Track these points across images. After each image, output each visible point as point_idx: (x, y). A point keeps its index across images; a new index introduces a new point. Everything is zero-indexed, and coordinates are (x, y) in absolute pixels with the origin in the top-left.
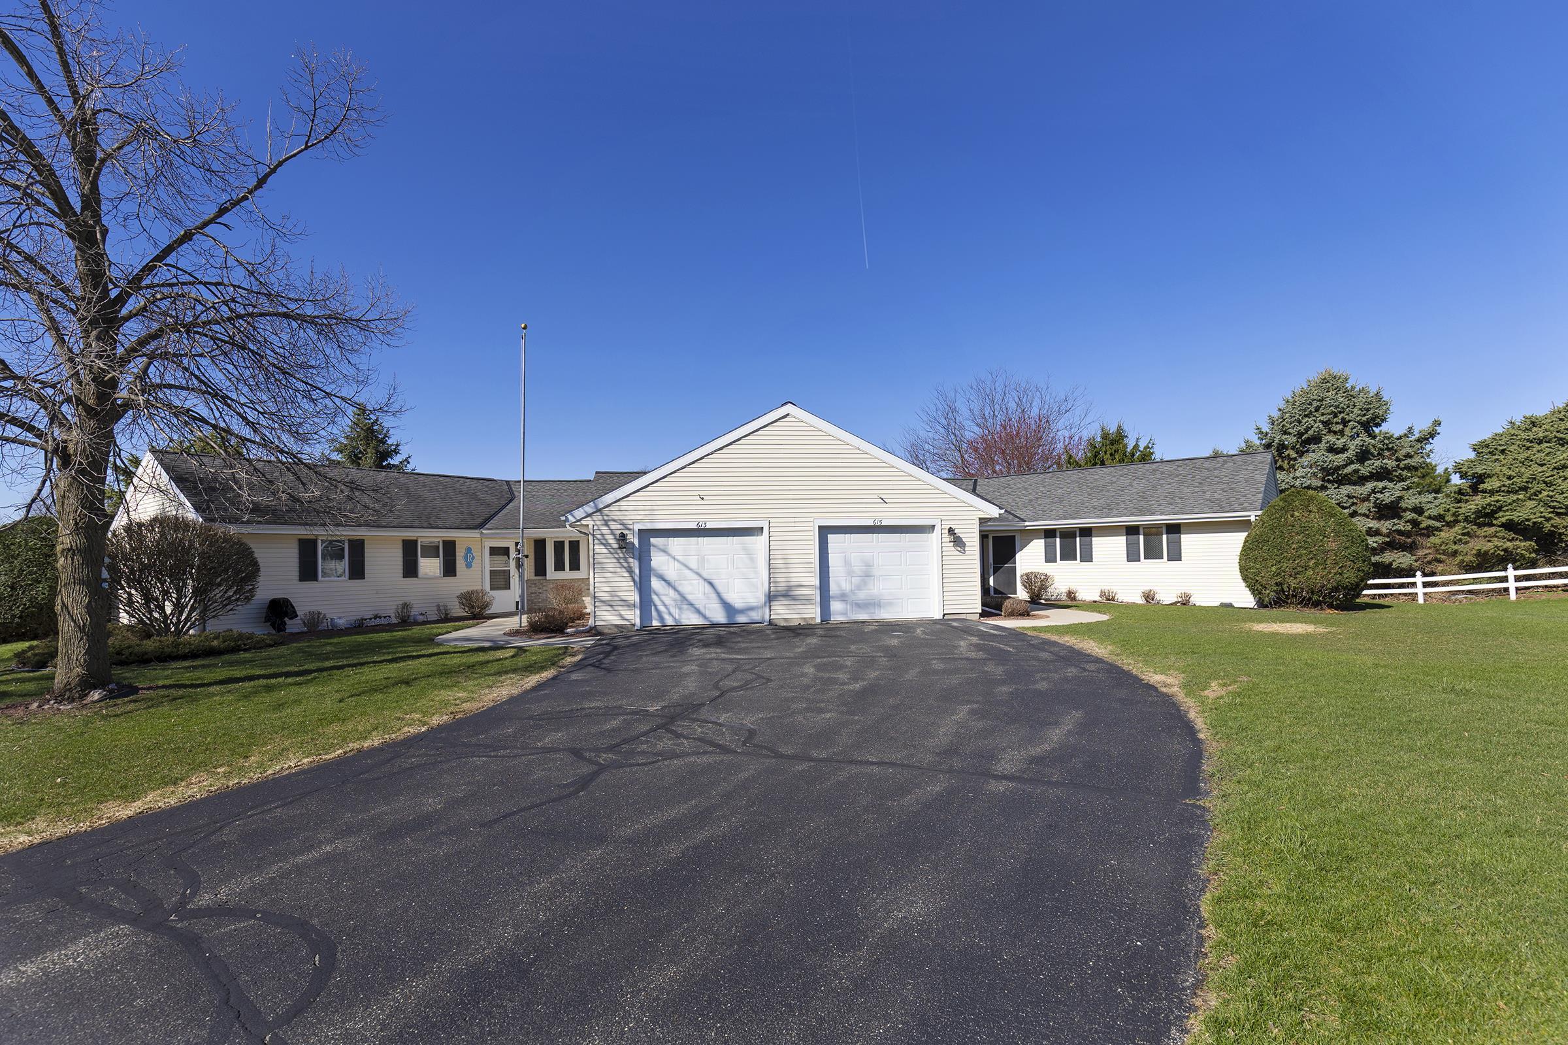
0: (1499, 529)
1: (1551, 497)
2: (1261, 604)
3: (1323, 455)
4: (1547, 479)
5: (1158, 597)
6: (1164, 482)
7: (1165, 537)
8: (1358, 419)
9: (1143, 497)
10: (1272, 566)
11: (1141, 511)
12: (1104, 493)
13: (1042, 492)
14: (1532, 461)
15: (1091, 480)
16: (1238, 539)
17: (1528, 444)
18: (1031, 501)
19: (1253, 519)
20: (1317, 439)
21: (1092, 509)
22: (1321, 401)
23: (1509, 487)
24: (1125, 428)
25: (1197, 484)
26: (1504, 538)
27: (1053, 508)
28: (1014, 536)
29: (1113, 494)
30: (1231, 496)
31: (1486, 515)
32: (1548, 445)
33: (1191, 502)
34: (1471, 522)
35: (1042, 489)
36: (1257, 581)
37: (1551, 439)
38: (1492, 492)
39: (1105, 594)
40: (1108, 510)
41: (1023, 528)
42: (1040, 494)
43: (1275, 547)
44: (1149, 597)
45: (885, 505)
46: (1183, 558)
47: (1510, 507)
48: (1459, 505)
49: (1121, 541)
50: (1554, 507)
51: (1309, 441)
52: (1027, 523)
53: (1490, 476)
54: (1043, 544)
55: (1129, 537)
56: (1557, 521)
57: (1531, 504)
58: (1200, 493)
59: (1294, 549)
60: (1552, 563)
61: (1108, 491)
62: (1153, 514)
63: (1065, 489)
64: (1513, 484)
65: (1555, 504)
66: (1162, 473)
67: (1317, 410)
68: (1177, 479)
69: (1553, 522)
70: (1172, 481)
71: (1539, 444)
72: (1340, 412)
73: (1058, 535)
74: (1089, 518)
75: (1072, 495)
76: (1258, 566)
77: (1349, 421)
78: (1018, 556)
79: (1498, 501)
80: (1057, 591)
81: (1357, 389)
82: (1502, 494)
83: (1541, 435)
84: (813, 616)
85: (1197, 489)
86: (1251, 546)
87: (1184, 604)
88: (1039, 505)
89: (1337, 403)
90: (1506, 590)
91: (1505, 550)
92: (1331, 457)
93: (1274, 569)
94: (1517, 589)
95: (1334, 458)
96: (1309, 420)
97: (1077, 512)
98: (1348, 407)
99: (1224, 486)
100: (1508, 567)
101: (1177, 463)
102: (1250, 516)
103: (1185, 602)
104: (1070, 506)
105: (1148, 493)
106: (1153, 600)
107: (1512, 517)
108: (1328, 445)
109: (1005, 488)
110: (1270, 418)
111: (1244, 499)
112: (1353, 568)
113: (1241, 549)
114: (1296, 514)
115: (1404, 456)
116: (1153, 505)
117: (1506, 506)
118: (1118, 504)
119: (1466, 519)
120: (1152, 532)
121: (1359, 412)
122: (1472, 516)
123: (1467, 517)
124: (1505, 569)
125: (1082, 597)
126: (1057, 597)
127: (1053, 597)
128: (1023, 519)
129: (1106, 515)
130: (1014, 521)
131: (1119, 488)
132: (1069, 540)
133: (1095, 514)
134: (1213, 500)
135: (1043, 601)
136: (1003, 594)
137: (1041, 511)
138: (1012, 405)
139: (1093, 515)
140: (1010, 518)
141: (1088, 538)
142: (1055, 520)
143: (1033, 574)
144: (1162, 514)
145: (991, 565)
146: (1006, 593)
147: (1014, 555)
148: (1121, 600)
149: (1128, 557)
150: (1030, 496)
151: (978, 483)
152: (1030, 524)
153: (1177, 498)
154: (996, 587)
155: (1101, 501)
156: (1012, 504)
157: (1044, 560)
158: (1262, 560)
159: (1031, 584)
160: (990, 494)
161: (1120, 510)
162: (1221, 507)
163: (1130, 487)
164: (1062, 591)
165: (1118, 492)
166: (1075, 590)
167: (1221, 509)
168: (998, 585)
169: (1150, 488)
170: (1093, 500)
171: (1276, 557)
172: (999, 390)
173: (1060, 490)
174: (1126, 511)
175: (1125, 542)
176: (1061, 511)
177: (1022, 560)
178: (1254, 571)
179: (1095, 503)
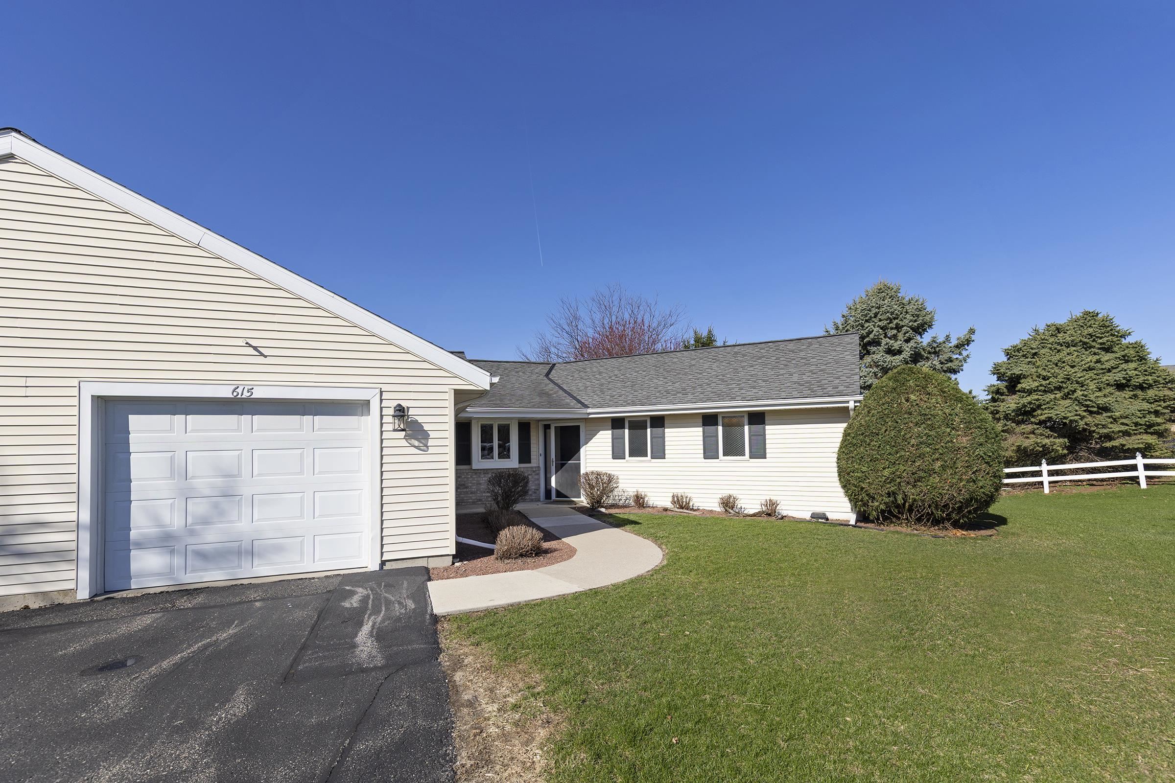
0: (1035, 426)
1: (1086, 396)
2: (863, 518)
3: (883, 356)
4: (1079, 380)
5: (740, 504)
6: (746, 364)
7: (746, 428)
8: (910, 324)
9: (722, 380)
10: (884, 469)
11: (719, 395)
12: (681, 376)
13: (616, 376)
14: (1064, 362)
15: (670, 364)
16: (835, 432)
17: (1059, 347)
18: (602, 385)
19: (851, 405)
20: (876, 343)
21: (665, 394)
22: (879, 308)
23: (1045, 387)
24: (714, 333)
25: (782, 366)
26: (1041, 435)
28: (579, 426)
29: (691, 377)
30: (822, 378)
31: (1026, 413)
32: (1074, 348)
33: (776, 385)
34: (1010, 419)
35: (616, 372)
36: (862, 489)
37: (1077, 343)
38: (1030, 392)
39: (678, 500)
40: (683, 394)
41: (586, 417)
42: (613, 378)
43: (887, 443)
44: (728, 503)
45: (261, 360)
46: (768, 455)
47: (1048, 406)
48: (996, 404)
49: (695, 434)
50: (1087, 406)
51: (870, 343)
52: (590, 410)
53: (1025, 377)
54: (610, 436)
55: (706, 428)
56: (1089, 419)
57: (1067, 402)
58: (787, 376)
59: (913, 446)
60: (1078, 460)
62: (733, 399)
63: (640, 372)
64: (1049, 384)
65: (1088, 403)
66: (744, 355)
67: (876, 315)
68: (760, 361)
69: (1086, 420)
71: (1068, 347)
72: (895, 319)
73: (627, 425)
74: (661, 404)
75: (647, 378)
76: (864, 469)
77: (903, 326)
78: (582, 450)
79: (1038, 400)
80: (626, 494)
81: (907, 299)
82: (1039, 393)
83: (1069, 339)
84: (71, 585)
85: (782, 372)
86: (855, 441)
87: (769, 515)
88: (609, 389)
89: (892, 310)
90: (1042, 483)
91: (1043, 446)
92: (889, 358)
93: (886, 473)
94: (1050, 483)
95: (892, 358)
96: (870, 324)
97: (648, 397)
98: (901, 313)
99: (813, 368)
100: (1043, 462)
101: (759, 346)
102: (848, 402)
103: (770, 511)
104: (642, 390)
105: (729, 376)
106: (732, 508)
107: (1050, 415)
108: (887, 347)
109: (580, 372)
110: (835, 324)
111: (838, 381)
112: (988, 473)
113: (838, 445)
114: (912, 397)
115: (946, 360)
116: (733, 388)
117: (1044, 404)
118: (694, 388)
119: (1006, 417)
120: (732, 422)
121: (912, 318)
122: (1013, 414)
123: (1007, 415)
124: (1040, 464)
125: (653, 502)
126: (625, 502)
127: (621, 502)
128: (588, 405)
129: (679, 400)
130: (576, 407)
131: (698, 371)
132: (639, 432)
133: (668, 399)
134: (802, 382)
135: (603, 510)
136: (567, 497)
137: (609, 396)
138: (627, 316)
139: (665, 400)
140: (572, 404)
141: (661, 429)
142: (622, 406)
143: (598, 474)
144: (743, 399)
145: (553, 462)
146: (569, 496)
147: (578, 450)
148: (696, 508)
149: (704, 453)
150: (602, 380)
151: (555, 368)
152: (593, 412)
153: (761, 381)
154: (558, 489)
155: (677, 385)
156: (581, 388)
157: (611, 456)
158: (869, 459)
159: (592, 487)
160: (563, 378)
161: (695, 395)
162: (813, 391)
163: (709, 370)
164: (628, 497)
165: (696, 375)
166: (643, 494)
167: (813, 393)
168: (560, 486)
169: (730, 370)
170: (667, 383)
171: (889, 457)
172: (616, 303)
173: (636, 374)
174: (702, 396)
175: (701, 434)
176: (631, 396)
177: (588, 457)
178: (859, 475)
179: (669, 388)
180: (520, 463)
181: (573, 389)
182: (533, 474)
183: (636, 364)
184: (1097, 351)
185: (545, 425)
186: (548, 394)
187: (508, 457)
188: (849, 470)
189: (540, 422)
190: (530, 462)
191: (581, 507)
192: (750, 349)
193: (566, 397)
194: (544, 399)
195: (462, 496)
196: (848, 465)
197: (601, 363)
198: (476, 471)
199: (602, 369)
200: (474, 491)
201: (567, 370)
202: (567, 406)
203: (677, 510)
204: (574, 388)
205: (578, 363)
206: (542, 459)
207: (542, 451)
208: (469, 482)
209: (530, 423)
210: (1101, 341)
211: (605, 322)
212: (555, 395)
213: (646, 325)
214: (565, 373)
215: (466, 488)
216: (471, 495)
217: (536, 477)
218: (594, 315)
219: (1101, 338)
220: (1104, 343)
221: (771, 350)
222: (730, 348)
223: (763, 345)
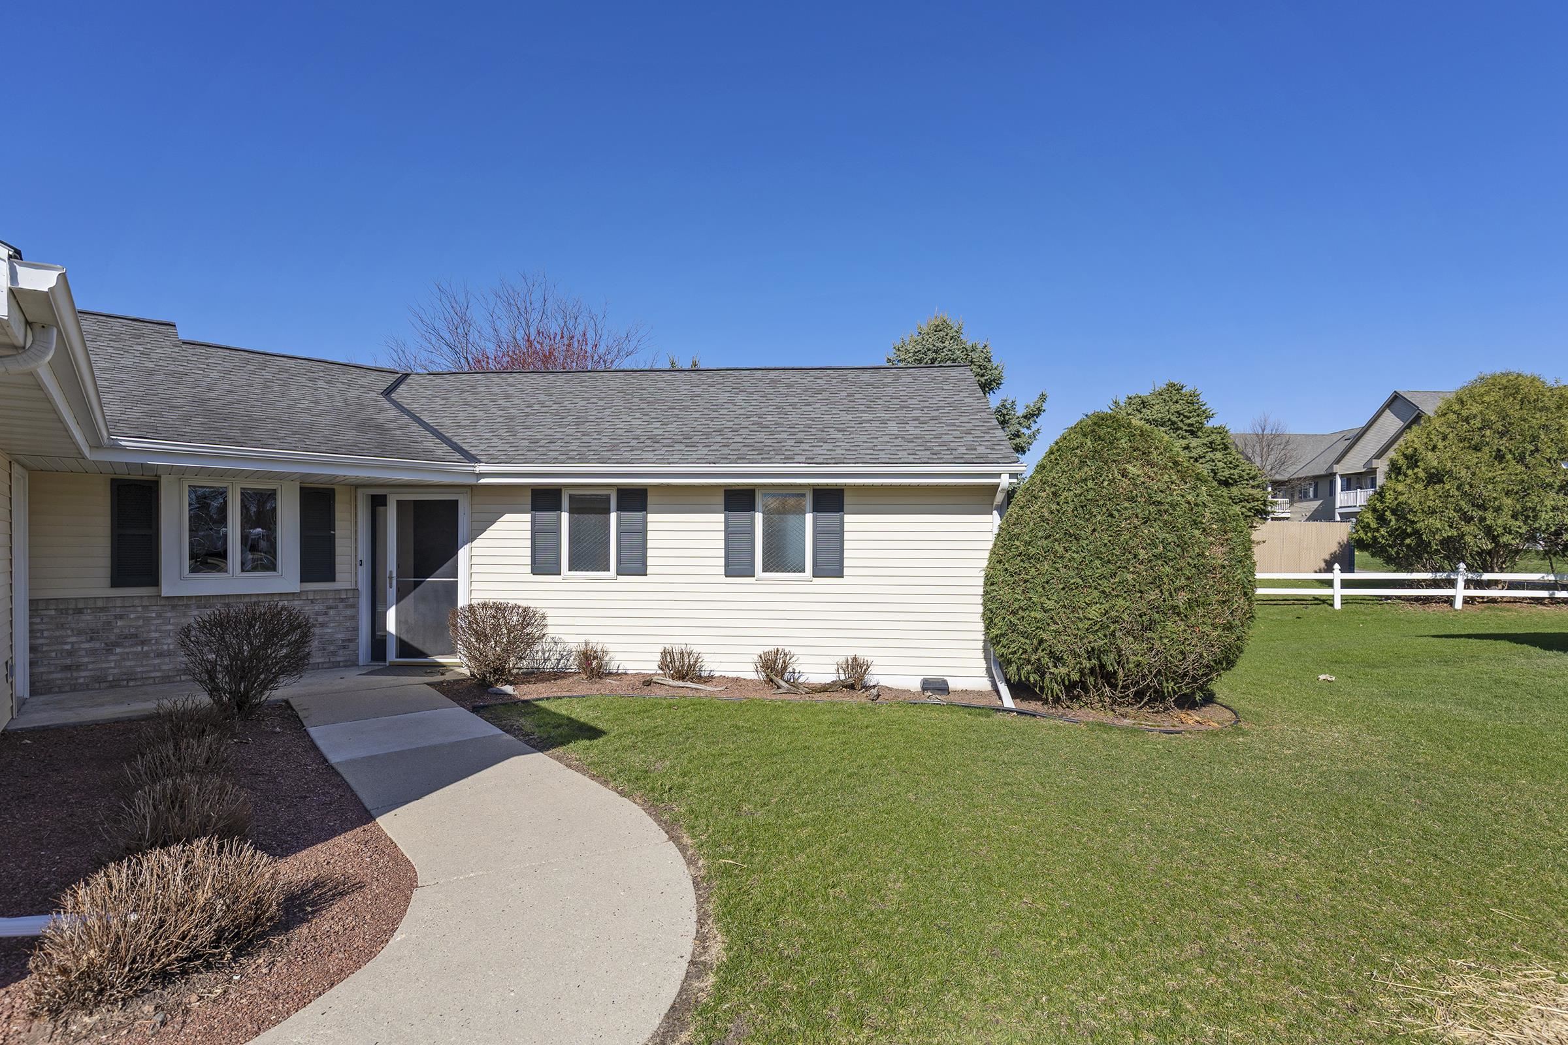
5: (794, 667)
6: (796, 400)
7: (809, 517)
11: (760, 451)
12: (676, 412)
13: (542, 404)
15: (652, 390)
16: (979, 531)
18: (512, 419)
19: (1003, 481)
21: (648, 442)
22: (937, 352)
25: (862, 408)
27: (559, 435)
28: (457, 501)
29: (697, 415)
30: (942, 431)
33: (864, 438)
35: (542, 398)
39: (673, 661)
40: (686, 446)
41: (472, 481)
44: (773, 665)
46: (846, 571)
49: (712, 525)
52: (481, 468)
54: (528, 525)
55: (733, 515)
61: (686, 409)
63: (594, 400)
66: (789, 386)
67: (933, 362)
68: (820, 396)
70: (811, 400)
73: (565, 502)
74: (642, 461)
76: (1049, 604)
78: (463, 554)
80: (560, 648)
81: (973, 343)
87: (852, 687)
88: (528, 428)
93: (1092, 612)
97: (613, 448)
101: (812, 373)
102: (998, 475)
103: (855, 681)
104: (599, 433)
105: (769, 418)
106: (782, 673)
109: (463, 391)
111: (970, 437)
114: (1132, 469)
116: (784, 440)
118: (707, 435)
120: (781, 504)
125: (618, 663)
126: (558, 664)
127: (549, 665)
128: (478, 457)
129: (680, 456)
130: (448, 458)
131: (708, 406)
132: (593, 518)
133: (656, 453)
134: (909, 437)
135: (508, 689)
136: (425, 655)
137: (527, 441)
138: (555, 329)
139: (650, 455)
140: (439, 452)
141: (639, 515)
142: (556, 461)
143: (499, 608)
144: (809, 461)
145: (391, 578)
146: (429, 653)
147: (455, 553)
148: (706, 674)
149: (727, 565)
150: (512, 411)
151: (408, 381)
152: (489, 472)
153: (832, 430)
154: (404, 637)
155: (671, 427)
156: (464, 423)
157: (529, 569)
158: (1061, 586)
159: (482, 636)
160: (424, 400)
161: (712, 448)
162: (933, 452)
163: (730, 406)
164: (565, 653)
165: (706, 412)
166: (599, 648)
167: (935, 457)
168: (407, 632)
169: (771, 408)
170: (650, 423)
171: (1100, 582)
172: (538, 305)
173: (584, 403)
174: (726, 451)
175: (722, 527)
176: (577, 443)
177: (474, 568)
178: (1039, 616)
179: (656, 432)
180: (304, 579)
181: (446, 424)
182: (341, 605)
183: (582, 386)
184: (1185, 434)
185: (373, 496)
186: (381, 429)
187: (272, 567)
188: (1016, 605)
189: (360, 491)
190: (333, 579)
191: (456, 682)
192: (797, 377)
193: (426, 437)
194: (369, 436)
195: (128, 663)
196: (1016, 596)
197: (511, 379)
198: (176, 602)
199: (511, 390)
200: (169, 650)
201: (433, 386)
202: (428, 455)
203: (671, 682)
204: (447, 422)
205: (460, 376)
206: (364, 574)
207: (364, 553)
208: (153, 628)
209: (334, 489)
210: (1189, 421)
211: (519, 337)
212: (398, 432)
213: (590, 342)
214: (429, 392)
215: (143, 643)
216: (157, 661)
217: (349, 612)
218: (498, 323)
219: (1189, 418)
220: (1192, 425)
221: (835, 381)
222: (760, 372)
223: (818, 372)
